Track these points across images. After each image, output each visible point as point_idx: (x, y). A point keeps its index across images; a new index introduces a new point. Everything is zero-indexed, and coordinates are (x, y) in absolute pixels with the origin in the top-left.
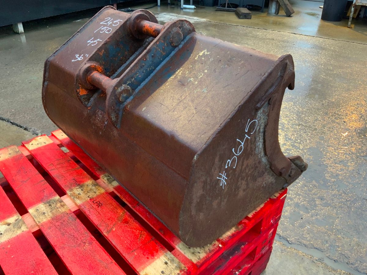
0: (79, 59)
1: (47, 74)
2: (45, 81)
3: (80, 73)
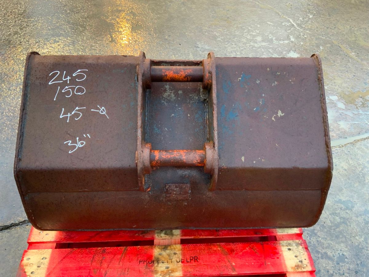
0: (79, 145)
2: (25, 196)
3: (146, 164)
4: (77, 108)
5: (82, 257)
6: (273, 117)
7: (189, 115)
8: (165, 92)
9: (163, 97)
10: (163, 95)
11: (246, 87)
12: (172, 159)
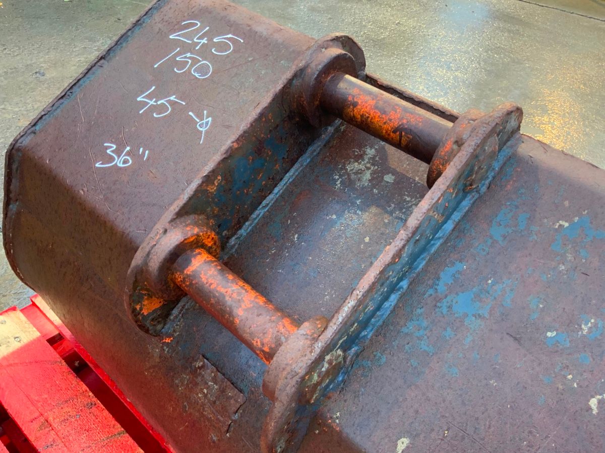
0: (119, 162)
1: (15, 182)
2: (12, 202)
3: (151, 265)
4: (172, 98)
6: (600, 397)
7: (367, 239)
8: (357, 161)
9: (344, 168)
10: (349, 164)
11: (570, 257)
12: (215, 297)
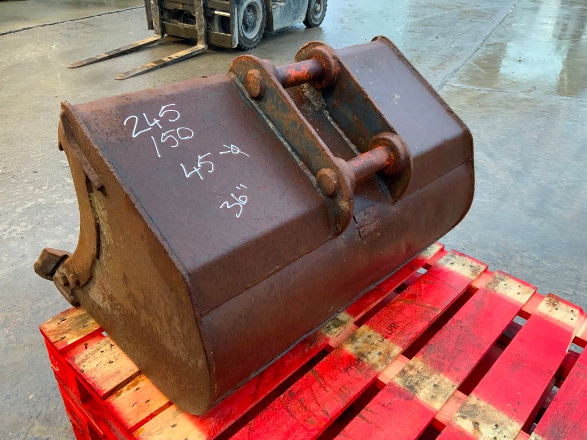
0: (242, 202)
4: (200, 157)
5: (273, 422)
